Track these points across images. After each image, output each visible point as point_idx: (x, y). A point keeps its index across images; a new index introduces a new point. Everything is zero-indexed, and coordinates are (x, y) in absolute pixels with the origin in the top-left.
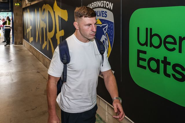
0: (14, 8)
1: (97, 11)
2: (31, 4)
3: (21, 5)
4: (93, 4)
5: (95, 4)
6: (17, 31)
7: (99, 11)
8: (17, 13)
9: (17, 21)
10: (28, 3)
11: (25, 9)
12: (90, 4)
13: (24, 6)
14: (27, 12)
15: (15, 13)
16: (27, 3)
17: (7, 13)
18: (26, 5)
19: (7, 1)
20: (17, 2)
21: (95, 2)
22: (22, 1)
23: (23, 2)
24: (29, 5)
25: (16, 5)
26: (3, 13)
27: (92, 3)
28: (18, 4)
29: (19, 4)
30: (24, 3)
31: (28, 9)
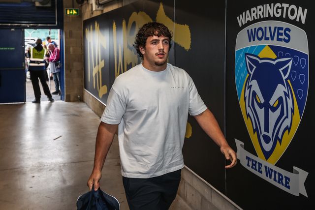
0: (65, 21)
1: (266, 28)
2: (102, 11)
3: (80, 15)
4: (254, 12)
5: (260, 10)
6: (71, 71)
7: (270, 28)
8: (71, 33)
9: (71, 49)
10: (96, 10)
11: (89, 23)
12: (248, 12)
13: (87, 17)
14: (94, 29)
15: (68, 31)
16: (94, 9)
17: (49, 30)
18: (92, 13)
19: (49, 5)
20: (72, 7)
21: (260, 7)
22: (81, 6)
23: (84, 7)
24: (99, 13)
25: (68, 13)
26: (39, 32)
27: (252, 10)
28: (75, 12)
29: (77, 11)
30: (88, 10)
31: (96, 24)
